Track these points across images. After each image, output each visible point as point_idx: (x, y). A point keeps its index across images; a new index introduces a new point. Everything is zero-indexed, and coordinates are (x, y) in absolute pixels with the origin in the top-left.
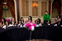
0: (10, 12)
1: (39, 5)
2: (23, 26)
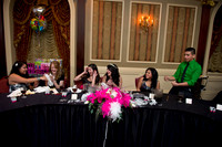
0: (53, 41)
2: (79, 96)
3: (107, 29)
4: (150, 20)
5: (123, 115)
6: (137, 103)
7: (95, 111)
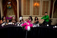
1: (40, 5)
3: (27, 7)
4: (38, 4)
5: (31, 29)
6: (34, 26)
7: (24, 28)
